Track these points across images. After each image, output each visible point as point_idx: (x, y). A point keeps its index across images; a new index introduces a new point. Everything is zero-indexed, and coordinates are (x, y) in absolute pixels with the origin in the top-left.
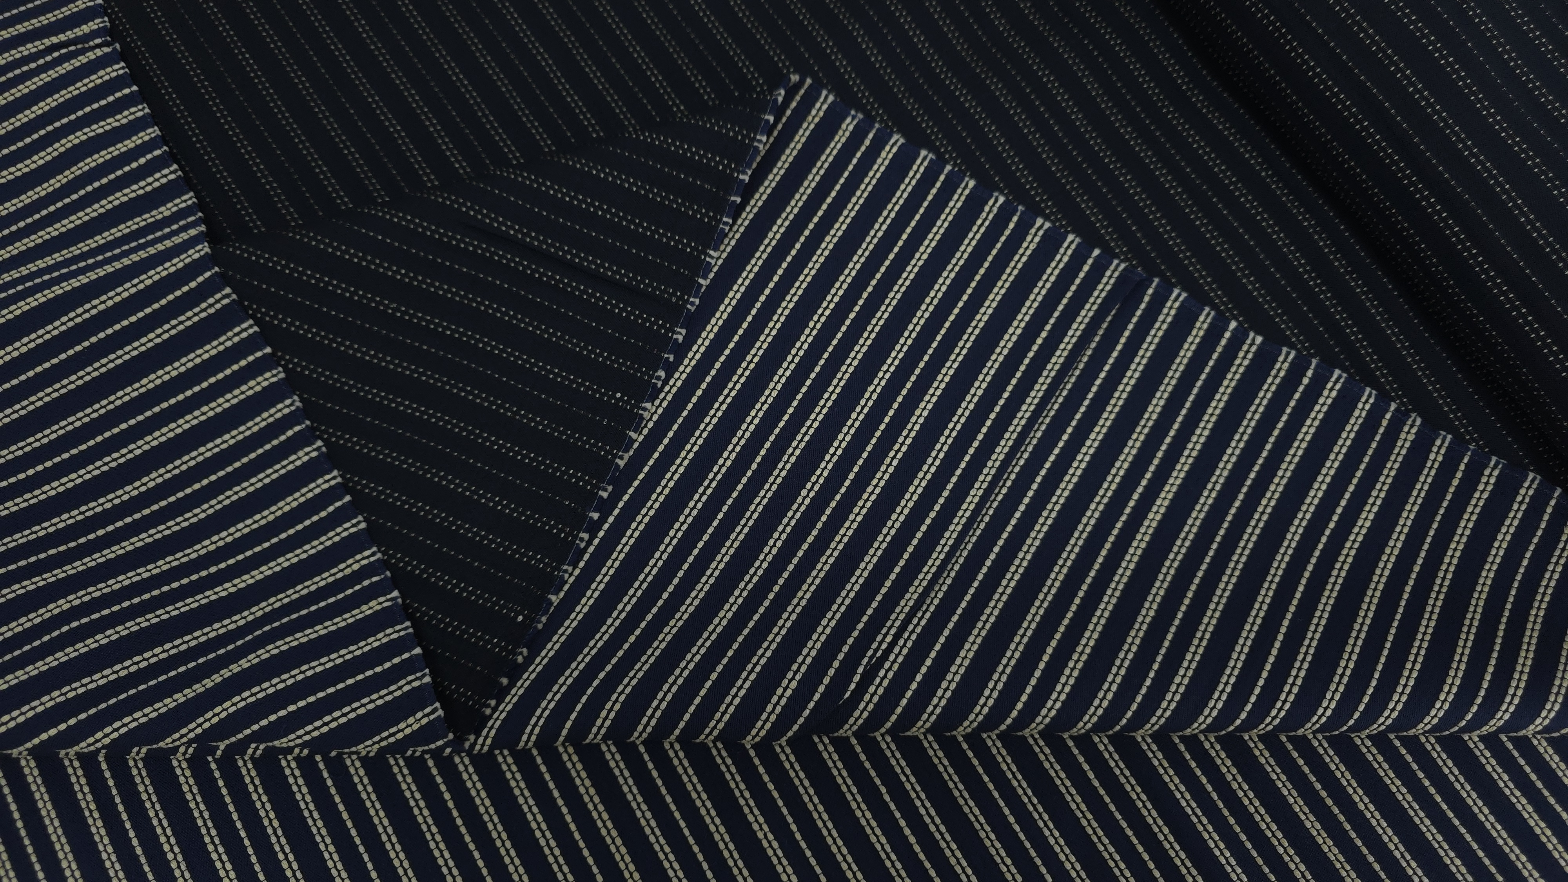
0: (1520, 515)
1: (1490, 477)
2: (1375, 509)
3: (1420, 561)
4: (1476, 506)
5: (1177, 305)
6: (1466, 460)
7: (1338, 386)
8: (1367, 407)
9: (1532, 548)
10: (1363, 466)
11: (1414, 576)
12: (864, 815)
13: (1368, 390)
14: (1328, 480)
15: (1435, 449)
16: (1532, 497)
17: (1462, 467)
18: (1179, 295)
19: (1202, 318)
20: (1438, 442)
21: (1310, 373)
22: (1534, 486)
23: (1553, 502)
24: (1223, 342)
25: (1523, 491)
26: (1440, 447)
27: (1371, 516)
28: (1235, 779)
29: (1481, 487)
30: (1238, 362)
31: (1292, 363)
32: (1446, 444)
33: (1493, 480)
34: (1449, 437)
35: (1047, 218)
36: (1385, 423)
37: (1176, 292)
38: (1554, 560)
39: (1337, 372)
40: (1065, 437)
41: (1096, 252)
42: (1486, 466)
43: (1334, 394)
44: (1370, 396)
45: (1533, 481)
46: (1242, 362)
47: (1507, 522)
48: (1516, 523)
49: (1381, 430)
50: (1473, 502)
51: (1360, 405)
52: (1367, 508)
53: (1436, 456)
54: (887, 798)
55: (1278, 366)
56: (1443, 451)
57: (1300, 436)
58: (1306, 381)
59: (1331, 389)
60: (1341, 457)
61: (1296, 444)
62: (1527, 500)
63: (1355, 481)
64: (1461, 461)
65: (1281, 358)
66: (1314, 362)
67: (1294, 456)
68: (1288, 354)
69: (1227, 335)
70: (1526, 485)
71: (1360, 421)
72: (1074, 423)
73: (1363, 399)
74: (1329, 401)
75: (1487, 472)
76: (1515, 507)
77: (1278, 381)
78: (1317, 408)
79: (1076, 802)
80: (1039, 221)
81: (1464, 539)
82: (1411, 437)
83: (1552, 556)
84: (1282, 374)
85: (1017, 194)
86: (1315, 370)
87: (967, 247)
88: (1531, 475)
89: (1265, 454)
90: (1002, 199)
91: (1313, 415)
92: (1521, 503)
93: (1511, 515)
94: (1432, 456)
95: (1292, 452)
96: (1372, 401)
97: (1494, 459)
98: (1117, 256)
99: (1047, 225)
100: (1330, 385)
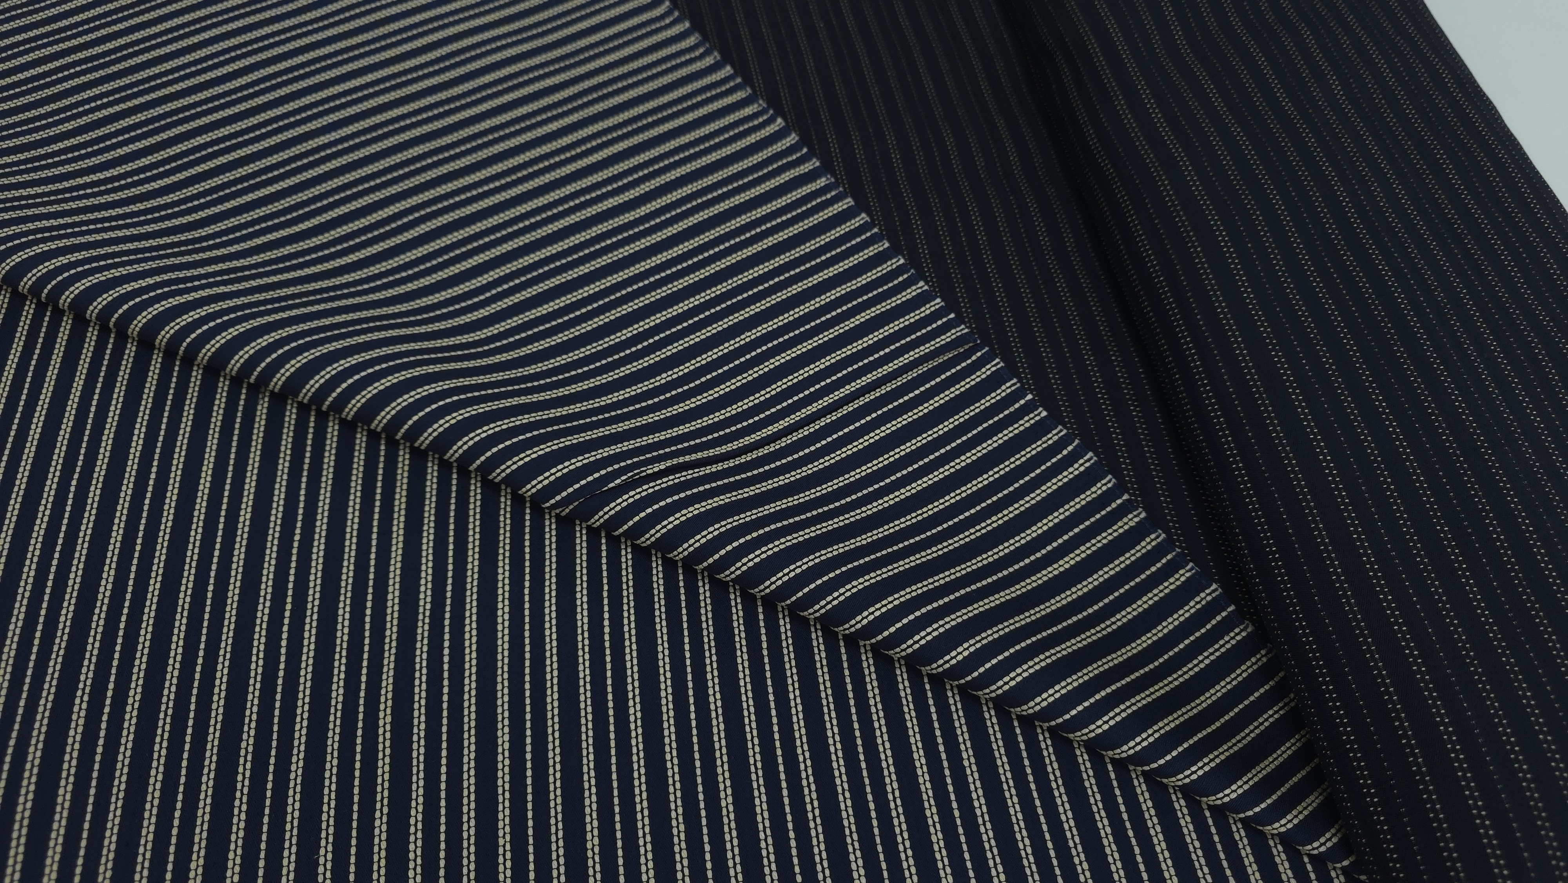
0: (1193, 611)
1: (1183, 575)
2: (1078, 559)
3: (1096, 607)
4: (1161, 591)
5: (994, 369)
6: (1169, 557)
7: (1087, 465)
8: (1104, 488)
9: (1192, 638)
10: (1082, 527)
11: (1085, 614)
12: (582, 597)
13: (1110, 477)
14: (1051, 524)
15: (1148, 540)
16: (1208, 603)
17: (1164, 561)
18: (998, 363)
19: (1008, 384)
20: (1153, 536)
21: (1070, 448)
22: (1214, 595)
23: (1224, 614)
24: (1017, 406)
25: (1203, 595)
26: (1152, 540)
27: (1072, 562)
28: (874, 698)
29: (1172, 580)
30: (1021, 422)
31: (1060, 438)
32: (1159, 540)
33: (1183, 579)
34: (1163, 536)
35: (927, 283)
36: (1114, 505)
37: (997, 360)
38: (1206, 654)
39: (1090, 454)
40: (868, 418)
41: (952, 316)
42: (1183, 568)
43: (1082, 469)
44: (1109, 481)
45: (1214, 591)
46: (1025, 423)
47: (1181, 612)
48: (1187, 615)
49: (1109, 509)
50: (1161, 587)
51: (1099, 485)
52: (1072, 555)
53: (1147, 545)
54: (605, 594)
55: (1049, 436)
56: (1153, 544)
57: (1044, 488)
58: (1065, 452)
59: (1082, 465)
60: (1067, 514)
61: (1038, 492)
62: (1203, 603)
63: (1071, 534)
64: (1166, 556)
65: (1054, 432)
66: (1077, 442)
67: (1033, 499)
68: (1061, 431)
69: (1022, 402)
70: (1208, 591)
71: (1094, 496)
72: (879, 412)
73: (1103, 482)
74: (1076, 473)
75: (1181, 572)
76: (1192, 604)
77: (1044, 446)
78: (1065, 473)
79: (742, 659)
80: (921, 283)
81: (1140, 610)
82: (1132, 524)
83: (1206, 650)
84: (1050, 442)
85: (913, 261)
86: (1075, 447)
87: (863, 280)
88: (1214, 586)
89: (1011, 489)
90: (902, 261)
91: (1060, 477)
92: (1197, 603)
93: (1186, 608)
94: (1143, 544)
95: (1032, 495)
96: (1109, 485)
97: (1191, 565)
98: (965, 323)
99: (926, 287)
100: (1081, 461)
